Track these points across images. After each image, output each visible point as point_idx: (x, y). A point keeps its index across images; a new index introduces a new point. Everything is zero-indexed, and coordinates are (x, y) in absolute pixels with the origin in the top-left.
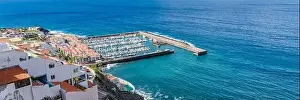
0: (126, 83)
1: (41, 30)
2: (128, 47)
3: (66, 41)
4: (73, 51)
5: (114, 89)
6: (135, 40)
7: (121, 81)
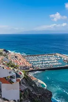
0: (42, 82)
1: (5, 50)
2: (49, 62)
3: (16, 57)
4: (18, 62)
5: (34, 85)
6: (53, 58)
7: (40, 81)
